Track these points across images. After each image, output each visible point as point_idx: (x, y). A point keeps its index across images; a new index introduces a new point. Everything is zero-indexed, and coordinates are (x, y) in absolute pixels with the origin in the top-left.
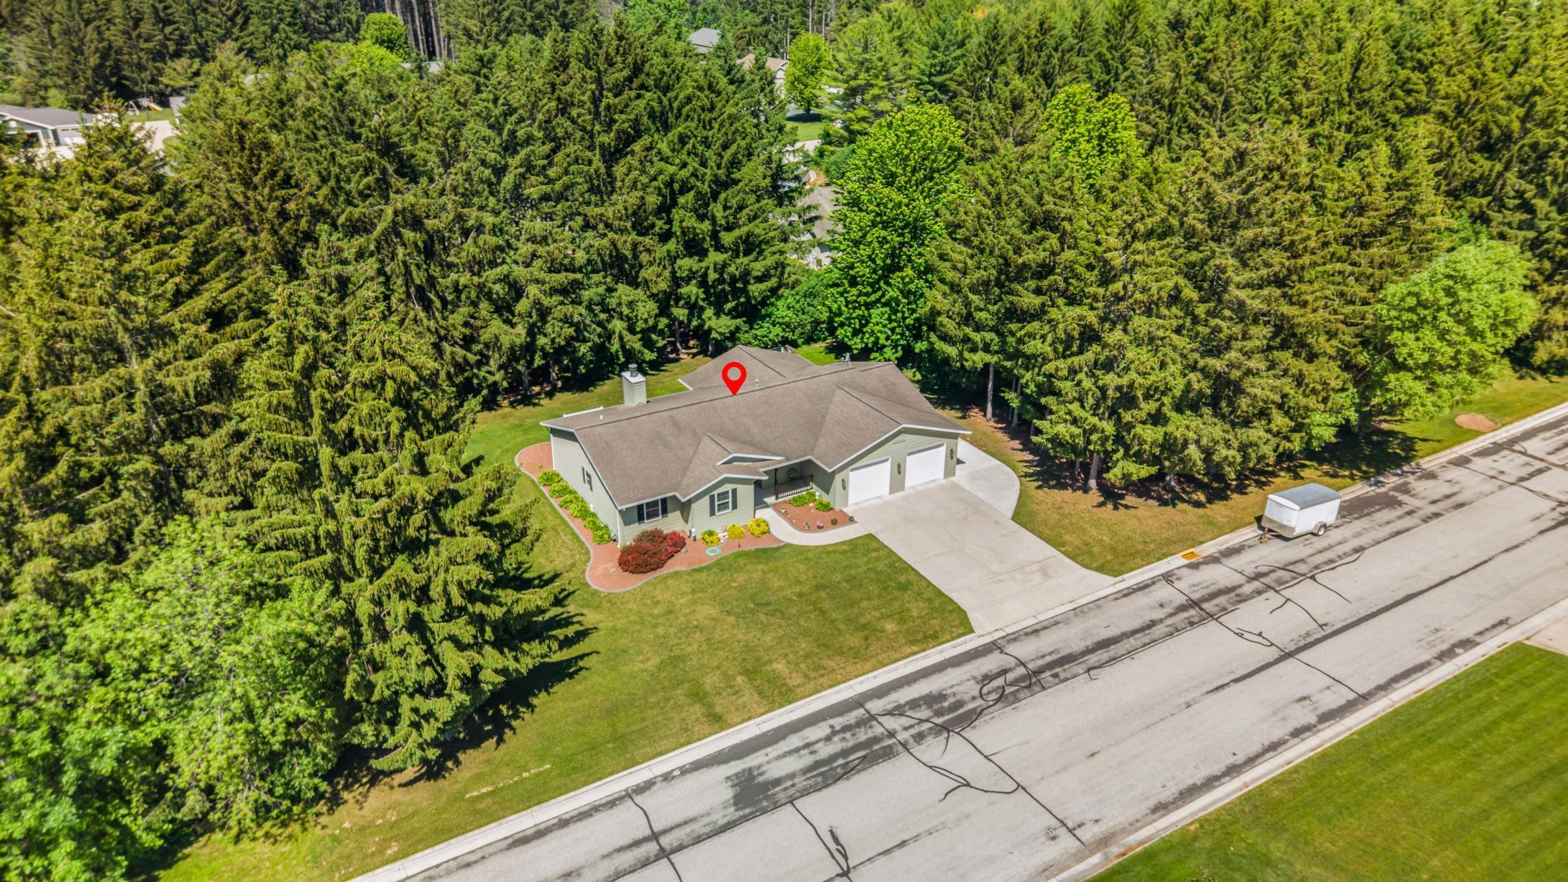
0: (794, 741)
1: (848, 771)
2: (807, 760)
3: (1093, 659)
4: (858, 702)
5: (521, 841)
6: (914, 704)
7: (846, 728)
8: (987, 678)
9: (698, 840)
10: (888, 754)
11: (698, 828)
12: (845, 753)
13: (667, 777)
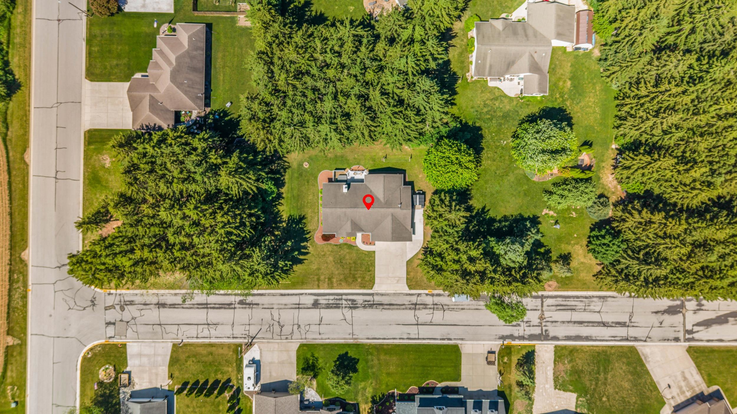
0: (327, 297)
1: (331, 308)
2: (326, 302)
3: (386, 307)
4: (341, 295)
5: (282, 295)
6: (350, 300)
7: (337, 299)
8: (366, 301)
9: (304, 308)
10: (339, 308)
11: (305, 306)
12: (333, 304)
13: (306, 294)
